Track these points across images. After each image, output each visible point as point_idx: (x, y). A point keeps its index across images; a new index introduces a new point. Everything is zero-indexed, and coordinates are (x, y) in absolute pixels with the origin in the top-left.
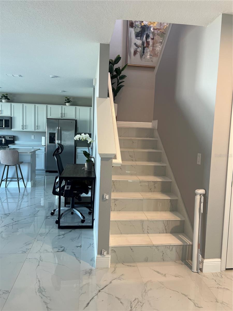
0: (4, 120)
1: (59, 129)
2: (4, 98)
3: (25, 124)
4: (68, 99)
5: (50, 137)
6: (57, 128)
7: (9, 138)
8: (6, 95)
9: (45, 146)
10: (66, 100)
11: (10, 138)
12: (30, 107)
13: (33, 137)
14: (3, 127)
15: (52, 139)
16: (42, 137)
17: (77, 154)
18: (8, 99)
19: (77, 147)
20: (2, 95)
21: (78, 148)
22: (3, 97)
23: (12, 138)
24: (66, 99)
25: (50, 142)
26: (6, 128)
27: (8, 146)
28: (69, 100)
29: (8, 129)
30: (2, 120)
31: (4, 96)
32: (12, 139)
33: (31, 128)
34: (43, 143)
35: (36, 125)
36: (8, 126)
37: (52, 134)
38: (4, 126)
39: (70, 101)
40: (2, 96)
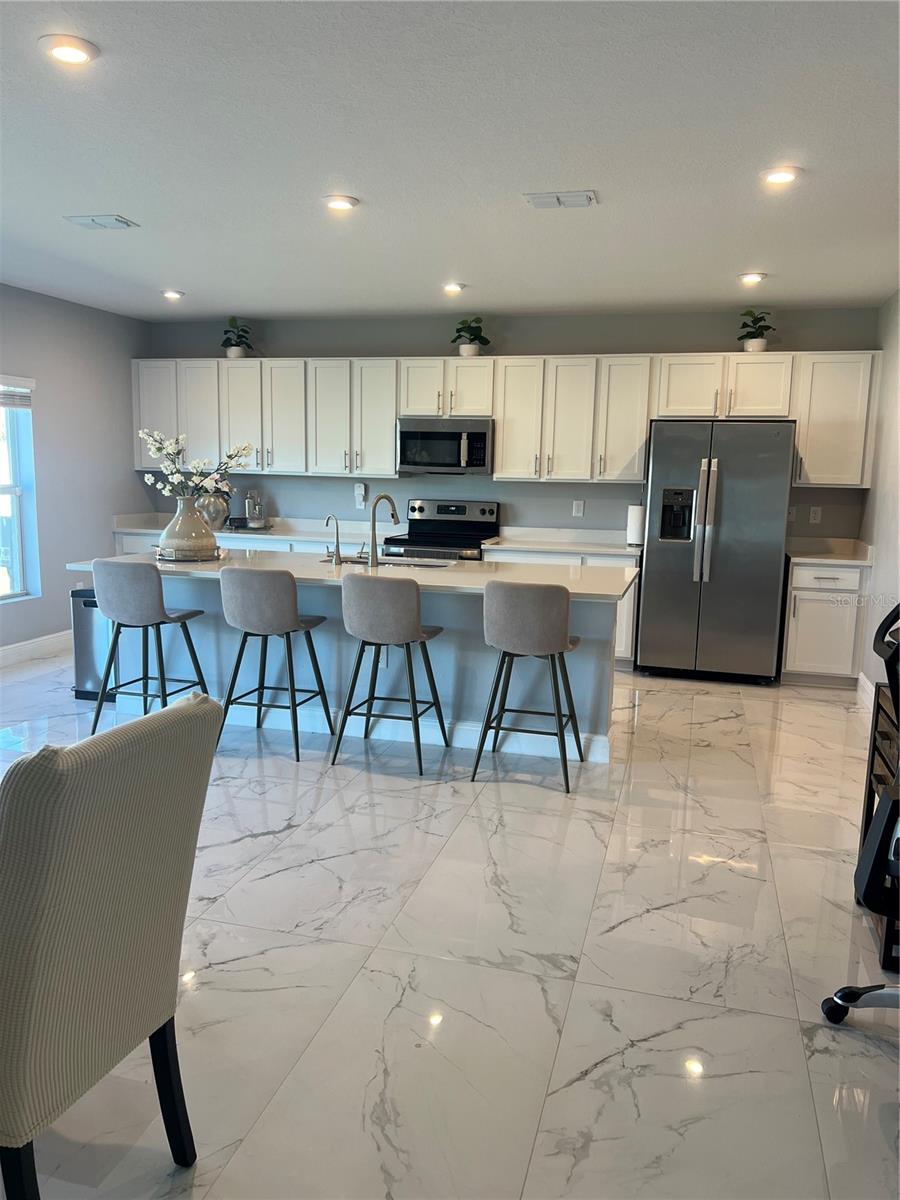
0: (464, 436)
1: (714, 468)
2: (468, 336)
3: (548, 451)
4: (757, 320)
5: (667, 509)
6: (705, 461)
7: (478, 513)
8: (474, 325)
9: (643, 545)
10: (745, 325)
11: (483, 512)
12: (572, 372)
13: (578, 506)
14: (458, 464)
15: (673, 519)
16: (631, 508)
17: (792, 593)
18: (484, 342)
19: (794, 560)
20: (461, 326)
21: (798, 564)
22: (462, 333)
23: (491, 512)
24: (749, 320)
25: (663, 535)
26: (470, 469)
27: (478, 547)
28: (761, 323)
29: (477, 473)
30: (457, 437)
31: (469, 329)
32: (493, 519)
33: (573, 468)
34: (632, 535)
35: (600, 451)
36: (480, 460)
37: (676, 493)
38: (463, 464)
39: (769, 327)
40: (458, 331)
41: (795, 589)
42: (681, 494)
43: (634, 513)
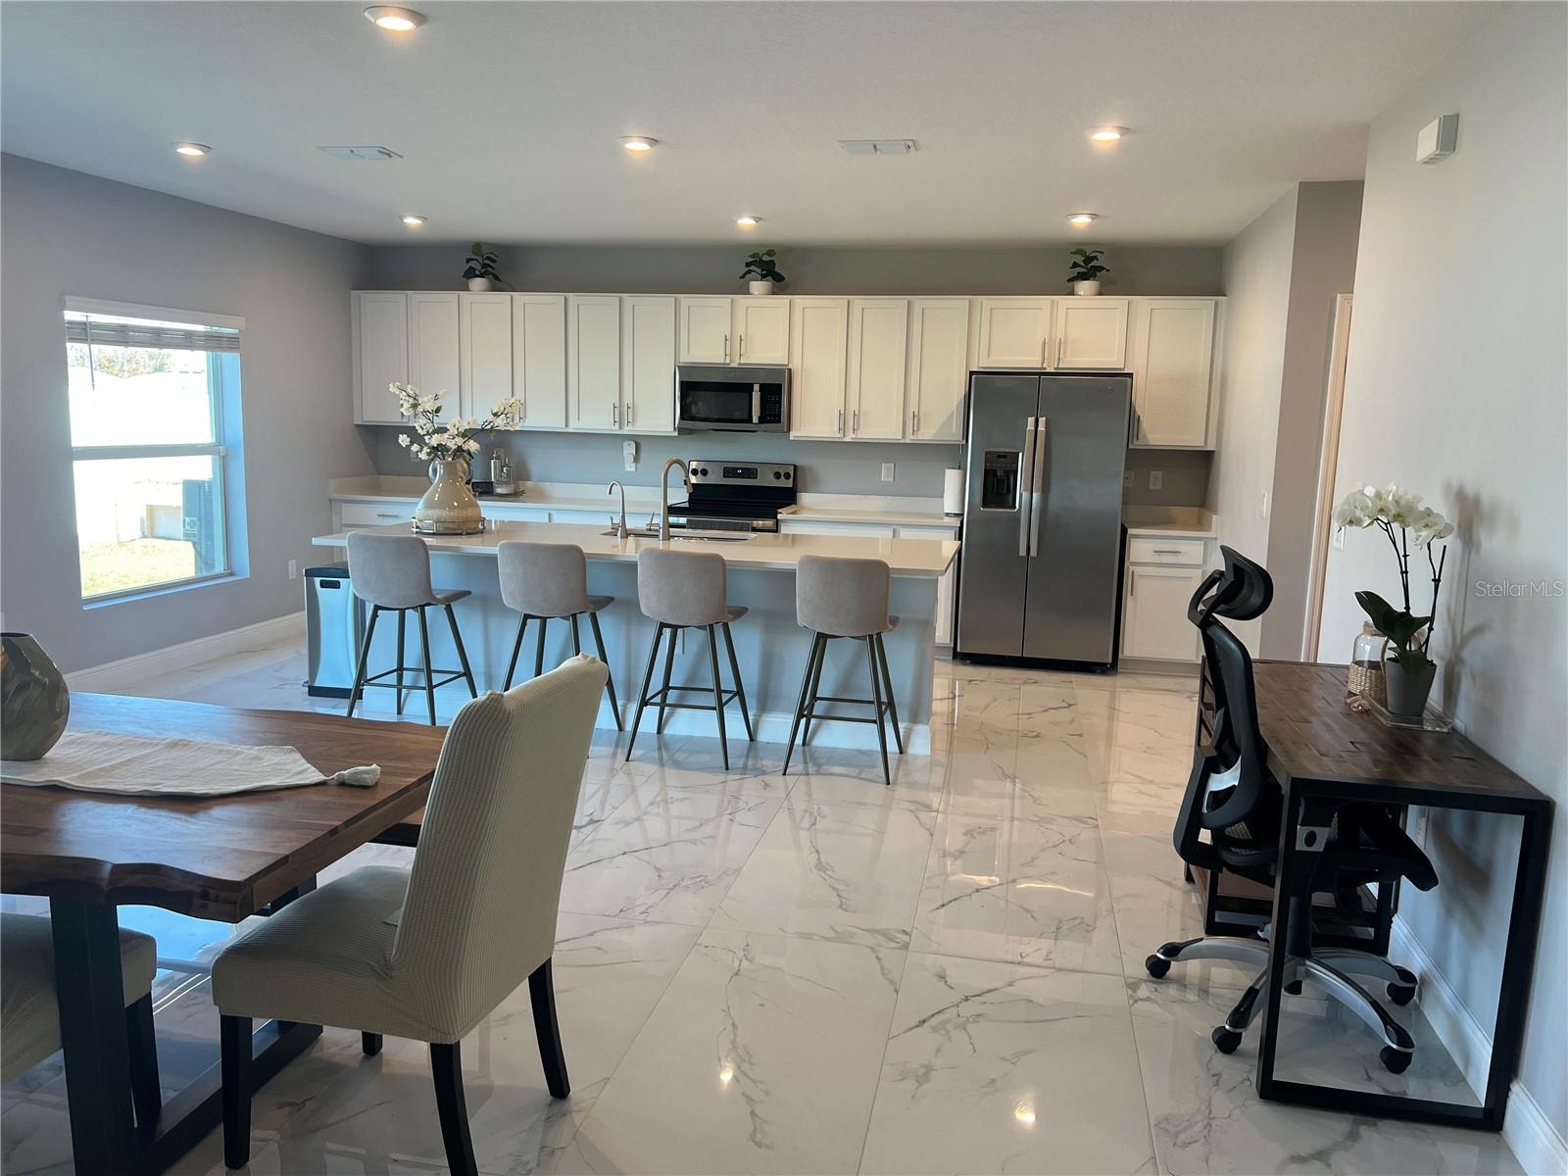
0: (756, 387)
1: (1041, 428)
2: (759, 271)
3: (853, 406)
4: (1089, 259)
5: (989, 474)
6: (1031, 420)
7: (772, 477)
8: (766, 258)
9: (963, 515)
10: (1075, 265)
11: (777, 476)
12: (881, 315)
13: (888, 469)
14: (750, 420)
15: (996, 485)
16: (948, 472)
17: (1129, 568)
18: (778, 278)
19: (1131, 531)
20: (751, 260)
21: (1136, 536)
22: (752, 268)
23: (787, 476)
24: (1080, 259)
25: (985, 505)
26: (764, 426)
27: (774, 516)
28: (1094, 263)
29: (771, 431)
30: (749, 388)
31: (761, 263)
32: (789, 484)
33: (883, 427)
34: (950, 503)
35: (913, 407)
36: (775, 416)
37: (999, 456)
38: (755, 420)
39: (1102, 268)
40: (748, 265)
41: (1134, 564)
42: (1005, 456)
43: (952, 477)
